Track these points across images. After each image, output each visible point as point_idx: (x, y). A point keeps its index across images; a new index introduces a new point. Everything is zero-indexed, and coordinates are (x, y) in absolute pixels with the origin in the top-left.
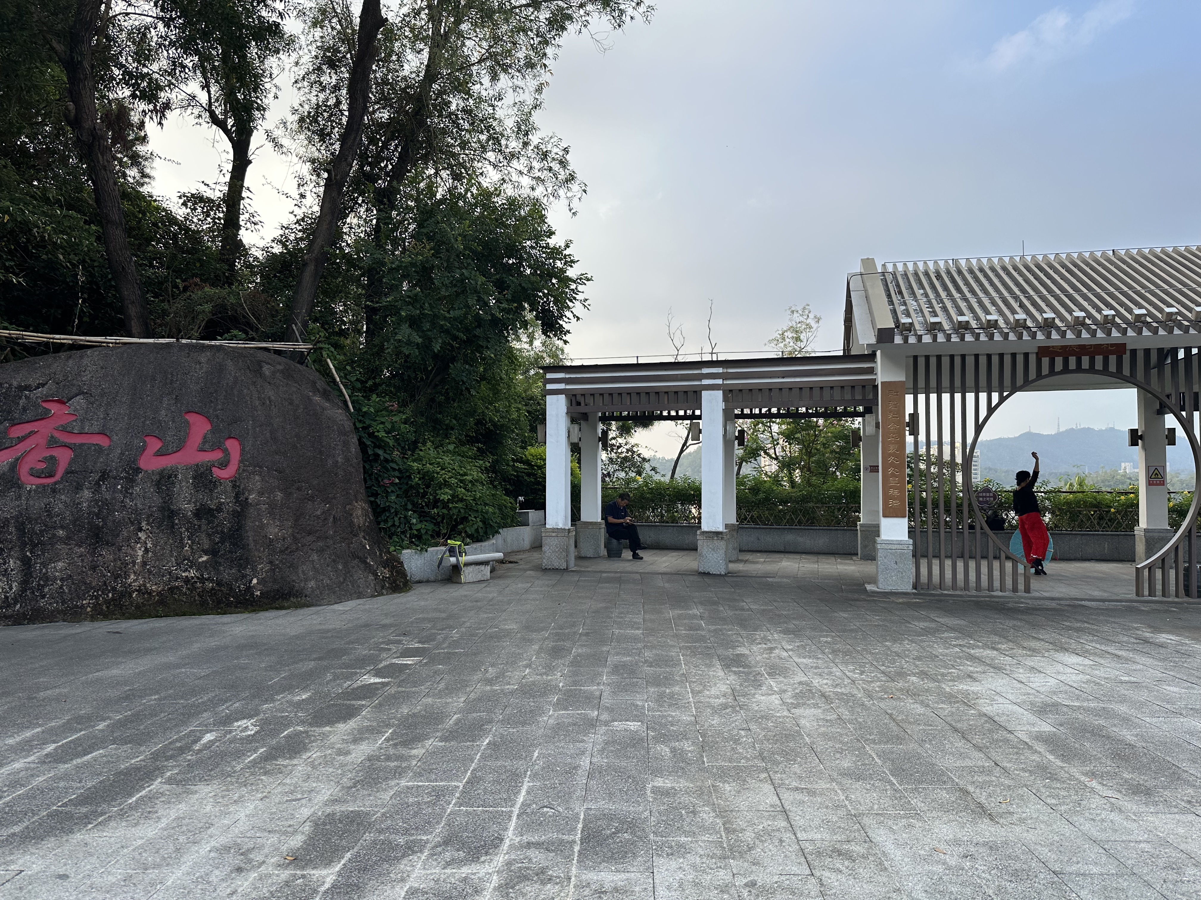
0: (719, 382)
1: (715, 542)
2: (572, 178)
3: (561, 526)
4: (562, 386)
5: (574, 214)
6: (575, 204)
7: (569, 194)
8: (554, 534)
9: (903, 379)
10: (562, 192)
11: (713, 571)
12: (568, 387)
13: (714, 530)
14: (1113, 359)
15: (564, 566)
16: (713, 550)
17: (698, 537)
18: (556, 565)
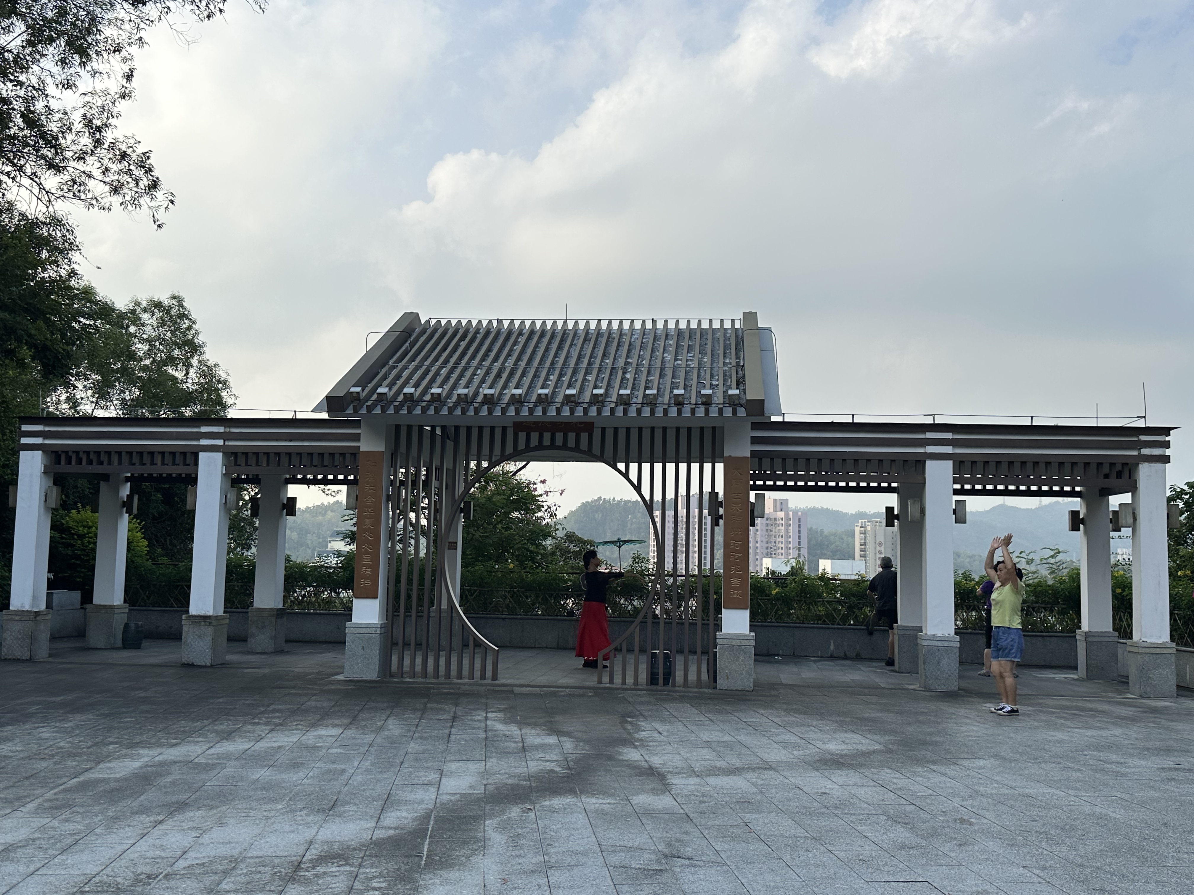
0: (220, 442)
1: (202, 627)
2: (154, 185)
3: (27, 608)
4: (39, 441)
5: (159, 226)
6: (161, 216)
7: (154, 204)
8: (17, 618)
9: (383, 449)
10: (145, 200)
11: (198, 662)
12: (47, 442)
13: (202, 613)
14: (584, 436)
15: (27, 656)
16: (200, 637)
17: (183, 623)
18: (18, 654)
